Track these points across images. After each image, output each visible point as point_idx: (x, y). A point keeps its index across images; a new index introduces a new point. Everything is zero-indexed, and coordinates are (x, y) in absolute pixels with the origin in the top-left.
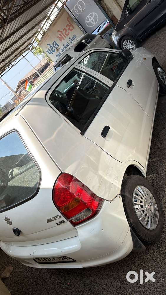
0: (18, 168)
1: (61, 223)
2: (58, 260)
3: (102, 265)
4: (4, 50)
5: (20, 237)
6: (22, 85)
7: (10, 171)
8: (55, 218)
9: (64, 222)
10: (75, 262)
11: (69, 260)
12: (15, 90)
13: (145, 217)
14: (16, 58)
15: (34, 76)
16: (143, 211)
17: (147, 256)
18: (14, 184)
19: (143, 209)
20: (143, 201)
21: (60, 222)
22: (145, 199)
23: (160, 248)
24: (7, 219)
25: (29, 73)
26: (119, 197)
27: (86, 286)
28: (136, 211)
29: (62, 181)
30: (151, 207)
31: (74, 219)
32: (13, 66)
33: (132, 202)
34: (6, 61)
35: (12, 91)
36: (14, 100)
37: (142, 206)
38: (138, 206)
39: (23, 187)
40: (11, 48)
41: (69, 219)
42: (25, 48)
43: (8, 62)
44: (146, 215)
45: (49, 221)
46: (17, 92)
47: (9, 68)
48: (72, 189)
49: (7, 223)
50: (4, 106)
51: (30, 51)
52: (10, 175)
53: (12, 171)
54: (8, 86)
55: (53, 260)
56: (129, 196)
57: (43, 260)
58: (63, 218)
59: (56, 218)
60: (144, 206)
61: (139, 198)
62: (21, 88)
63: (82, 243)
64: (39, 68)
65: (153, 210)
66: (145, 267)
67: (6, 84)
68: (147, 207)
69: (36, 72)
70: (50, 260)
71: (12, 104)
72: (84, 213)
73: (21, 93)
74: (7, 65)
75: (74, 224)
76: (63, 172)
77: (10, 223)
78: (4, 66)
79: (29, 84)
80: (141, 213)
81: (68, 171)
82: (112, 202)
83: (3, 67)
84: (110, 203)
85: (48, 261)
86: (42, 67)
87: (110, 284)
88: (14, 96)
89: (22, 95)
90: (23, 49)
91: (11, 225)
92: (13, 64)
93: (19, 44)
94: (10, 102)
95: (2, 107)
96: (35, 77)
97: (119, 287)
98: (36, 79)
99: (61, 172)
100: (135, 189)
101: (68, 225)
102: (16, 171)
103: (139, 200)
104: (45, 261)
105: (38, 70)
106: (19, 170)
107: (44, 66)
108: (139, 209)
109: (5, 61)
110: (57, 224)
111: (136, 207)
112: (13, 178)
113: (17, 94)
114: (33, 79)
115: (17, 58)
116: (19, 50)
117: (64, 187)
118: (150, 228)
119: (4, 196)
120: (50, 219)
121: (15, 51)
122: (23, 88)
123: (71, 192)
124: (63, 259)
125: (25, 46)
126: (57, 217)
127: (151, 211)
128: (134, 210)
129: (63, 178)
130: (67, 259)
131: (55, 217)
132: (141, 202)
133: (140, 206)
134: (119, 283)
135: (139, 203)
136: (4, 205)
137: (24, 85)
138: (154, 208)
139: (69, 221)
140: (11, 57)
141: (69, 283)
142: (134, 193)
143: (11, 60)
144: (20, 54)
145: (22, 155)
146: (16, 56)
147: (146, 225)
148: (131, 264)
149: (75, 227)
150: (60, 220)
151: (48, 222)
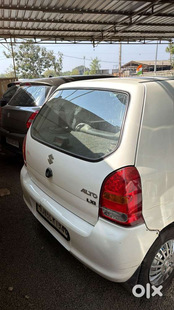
0: (90, 127)
1: (91, 203)
2: (55, 225)
3: (85, 265)
4: (152, 23)
5: (46, 180)
6: (132, 66)
7: (82, 124)
8: (90, 194)
9: (95, 204)
10: (68, 241)
11: (64, 234)
12: (122, 65)
13: (157, 269)
14: (153, 38)
15: (148, 67)
16: (160, 263)
17: (124, 298)
18: (77, 137)
19: (162, 261)
20: (168, 255)
21: (91, 201)
22: (171, 256)
23: (142, 305)
24: (51, 157)
25: (147, 61)
26: (157, 233)
27: (54, 265)
28: (156, 258)
29: (129, 172)
30: (168, 267)
31: (104, 210)
32: (144, 43)
33: (160, 247)
34: (143, 35)
35: (120, 63)
36: (114, 71)
37: (163, 258)
38: (160, 255)
39: (84, 146)
40: (158, 27)
41: (101, 206)
42: (169, 37)
43: (144, 37)
44: (159, 269)
45: (84, 191)
46: (122, 67)
47: (140, 43)
48: (130, 187)
49: (48, 160)
50: (102, 70)
51: (170, 43)
52: (78, 126)
53: (83, 126)
54: (120, 56)
55: (51, 221)
56: (163, 240)
57: (43, 213)
58: (97, 201)
59: (92, 195)
60: (164, 260)
61: (168, 250)
62: (129, 67)
63: (92, 234)
64: (158, 65)
65: (167, 270)
66: (116, 304)
67: (121, 54)
68: (166, 263)
69: (154, 66)
70: (49, 218)
71: (109, 73)
72: (120, 215)
73: (125, 71)
74: (141, 38)
75: (101, 214)
76: (136, 166)
77: (51, 162)
78: (138, 37)
79: (141, 69)
80: (157, 262)
81: (140, 170)
82: (148, 231)
83: (136, 37)
84: (147, 230)
85: (46, 217)
86: (161, 66)
87: (74, 284)
88: (117, 69)
89: (123, 74)
90: (166, 37)
91: (50, 164)
92: (146, 41)
93: (168, 30)
94: (109, 71)
95: (100, 69)
96: (149, 69)
97: (80, 294)
98: (147, 71)
99: (134, 165)
100: (171, 240)
101: (95, 209)
102: (86, 128)
103: (166, 252)
104: (44, 215)
105: (157, 65)
106: (89, 129)
107: (164, 67)
108: (159, 258)
109: (142, 33)
110: (87, 200)
111: (159, 254)
112: (79, 130)
113: (121, 69)
114: (145, 69)
115: (153, 40)
116: (162, 34)
117: (124, 178)
118: (152, 281)
119: (65, 138)
120: (86, 191)
121: (159, 32)
122: (130, 69)
123: (126, 188)
124: (60, 228)
125: (170, 36)
126: (94, 194)
127: (166, 270)
128: (155, 255)
129: (131, 171)
130: (63, 231)
131: (93, 193)
132: (166, 254)
133: (162, 256)
134: (83, 291)
135: (164, 253)
136: (60, 145)
137: (133, 67)
138: (170, 270)
139: (99, 208)
140: (151, 35)
141: (42, 248)
142: (167, 242)
143: (148, 37)
144: (160, 38)
145: (102, 119)
146: (155, 37)
147: (151, 276)
148: (105, 289)
149: (98, 217)
150: (94, 200)
151: (81, 191)
